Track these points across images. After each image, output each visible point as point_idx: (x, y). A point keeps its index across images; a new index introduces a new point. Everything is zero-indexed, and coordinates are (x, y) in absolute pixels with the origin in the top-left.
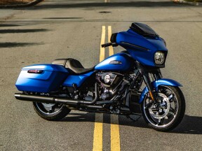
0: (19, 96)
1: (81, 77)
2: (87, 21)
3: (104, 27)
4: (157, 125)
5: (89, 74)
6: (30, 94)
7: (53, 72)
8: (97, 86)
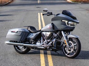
2: (32, 11)
3: (39, 14)
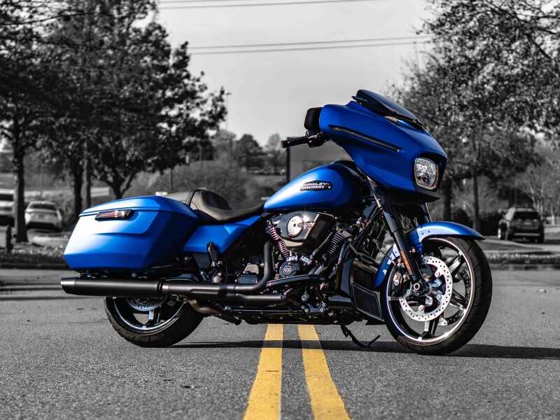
0: (72, 283)
1: (230, 230)
4: (420, 339)
5: (249, 222)
6: (99, 278)
8: (270, 249)
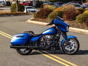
1: (38, 38)
5: (40, 36)
7: (28, 36)
